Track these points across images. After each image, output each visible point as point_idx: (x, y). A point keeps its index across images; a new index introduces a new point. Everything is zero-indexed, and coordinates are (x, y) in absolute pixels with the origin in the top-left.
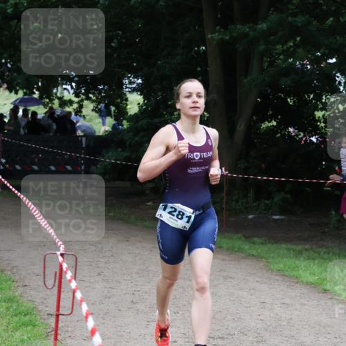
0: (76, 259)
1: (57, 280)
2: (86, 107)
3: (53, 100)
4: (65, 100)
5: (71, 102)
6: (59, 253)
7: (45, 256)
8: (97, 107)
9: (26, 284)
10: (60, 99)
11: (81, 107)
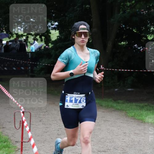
0: (30, 114)
1: (21, 125)
2: (30, 38)
3: (13, 35)
4: (19, 35)
5: (22, 36)
6: (21, 111)
7: (15, 113)
8: (36, 37)
9: (4, 127)
10: (17, 34)
11: (27, 37)
